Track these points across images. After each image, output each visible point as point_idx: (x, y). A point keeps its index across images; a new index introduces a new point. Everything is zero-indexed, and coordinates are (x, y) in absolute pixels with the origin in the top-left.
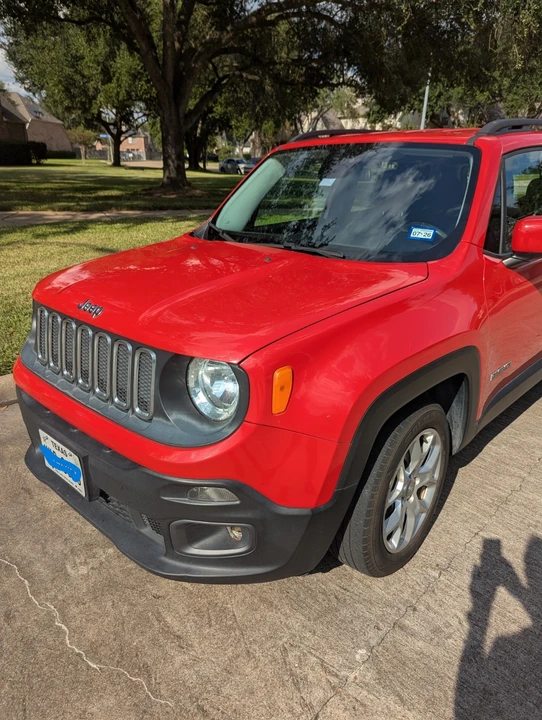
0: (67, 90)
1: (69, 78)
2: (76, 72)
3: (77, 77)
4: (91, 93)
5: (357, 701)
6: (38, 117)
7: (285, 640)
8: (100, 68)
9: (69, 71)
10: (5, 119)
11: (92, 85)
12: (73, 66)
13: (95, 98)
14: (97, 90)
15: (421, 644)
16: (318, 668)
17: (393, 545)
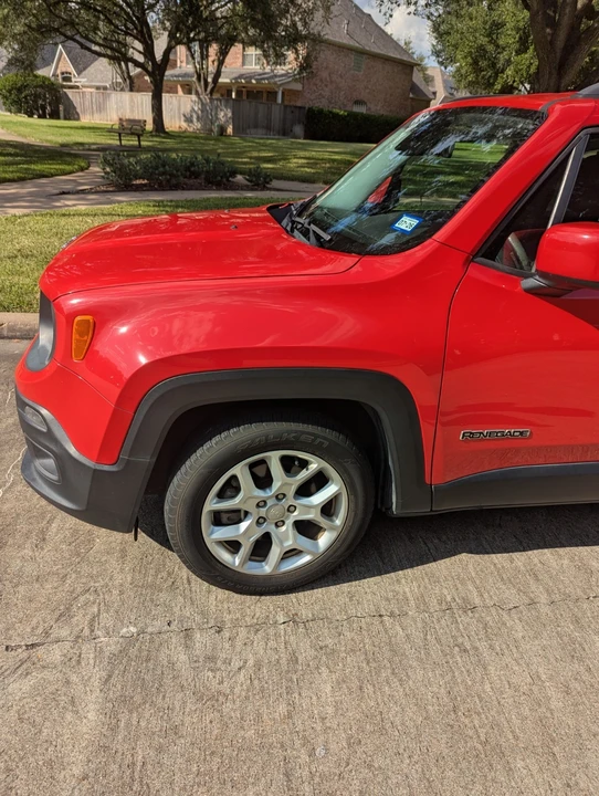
0: (475, 62)
1: (481, 48)
2: (490, 42)
3: (490, 48)
4: (500, 65)
5: (80, 656)
6: (452, 94)
7: (97, 585)
8: (517, 36)
9: (483, 40)
10: (411, 95)
11: (503, 57)
12: (489, 35)
13: (503, 72)
14: (509, 62)
15: (183, 657)
16: (88, 617)
17: (234, 561)
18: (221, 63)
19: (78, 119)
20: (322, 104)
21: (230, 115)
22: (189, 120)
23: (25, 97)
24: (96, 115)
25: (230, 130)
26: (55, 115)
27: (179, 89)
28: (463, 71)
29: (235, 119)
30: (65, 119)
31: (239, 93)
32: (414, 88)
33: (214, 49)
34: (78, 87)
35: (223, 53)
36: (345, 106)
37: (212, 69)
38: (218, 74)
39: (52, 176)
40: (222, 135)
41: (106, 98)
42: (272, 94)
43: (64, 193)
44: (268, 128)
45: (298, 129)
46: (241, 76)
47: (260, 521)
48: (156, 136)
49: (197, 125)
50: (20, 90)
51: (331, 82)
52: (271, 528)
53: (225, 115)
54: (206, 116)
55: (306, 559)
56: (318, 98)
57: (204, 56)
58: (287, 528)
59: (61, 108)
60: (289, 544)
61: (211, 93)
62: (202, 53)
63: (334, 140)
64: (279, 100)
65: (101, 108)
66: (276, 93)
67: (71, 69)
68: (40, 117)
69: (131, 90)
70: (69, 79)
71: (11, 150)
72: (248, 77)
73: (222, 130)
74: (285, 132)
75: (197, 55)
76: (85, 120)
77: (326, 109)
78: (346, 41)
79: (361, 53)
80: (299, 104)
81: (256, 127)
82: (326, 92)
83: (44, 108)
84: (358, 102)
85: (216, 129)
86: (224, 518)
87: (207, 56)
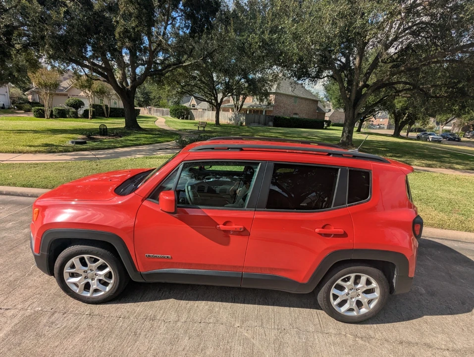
10: (317, 111)
17: (77, 290)
18: (243, 102)
19: (194, 120)
20: (281, 115)
21: (244, 118)
22: (230, 120)
23: (178, 113)
24: (200, 118)
25: (244, 124)
26: (187, 118)
27: (230, 109)
28: (335, 103)
29: (246, 120)
30: (190, 119)
31: (250, 111)
32: (318, 108)
33: (241, 97)
34: (197, 109)
35: (244, 99)
36: (290, 115)
37: (240, 103)
38: (242, 105)
39: (163, 142)
40: (241, 125)
41: (204, 113)
42: (262, 111)
43: (160, 149)
44: (259, 123)
45: (271, 123)
46: (251, 106)
47: (86, 278)
48: (216, 126)
49: (233, 122)
50: (176, 110)
51: (284, 107)
52: (90, 281)
53: (243, 118)
54: (236, 118)
55: (102, 293)
56: (280, 113)
57: (238, 100)
58: (95, 281)
59: (189, 116)
60: (95, 287)
61: (239, 111)
62: (237, 98)
63: (285, 127)
64: (264, 114)
65: (202, 116)
66: (263, 111)
67: (196, 103)
68: (182, 119)
69: (213, 110)
70: (194, 106)
71: (157, 133)
72: (253, 106)
73: (242, 123)
74: (265, 124)
75: (235, 99)
76: (197, 120)
77: (281, 116)
78: (291, 93)
79: (296, 97)
80: (271, 115)
81: (254, 122)
82: (283, 111)
83: (184, 116)
84: (296, 114)
85: (239, 123)
86: (75, 275)
87: (239, 100)
